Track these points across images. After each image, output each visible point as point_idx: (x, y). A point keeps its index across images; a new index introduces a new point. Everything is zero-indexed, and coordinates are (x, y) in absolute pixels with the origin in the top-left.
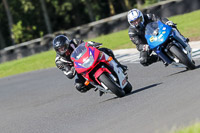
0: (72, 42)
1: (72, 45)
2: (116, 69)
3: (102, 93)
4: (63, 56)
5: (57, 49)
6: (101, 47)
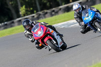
0: (33, 23)
1: (33, 24)
2: (56, 37)
3: (50, 50)
4: (28, 30)
5: (25, 27)
6: (47, 25)
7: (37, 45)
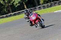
7: (30, 24)
